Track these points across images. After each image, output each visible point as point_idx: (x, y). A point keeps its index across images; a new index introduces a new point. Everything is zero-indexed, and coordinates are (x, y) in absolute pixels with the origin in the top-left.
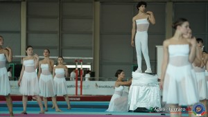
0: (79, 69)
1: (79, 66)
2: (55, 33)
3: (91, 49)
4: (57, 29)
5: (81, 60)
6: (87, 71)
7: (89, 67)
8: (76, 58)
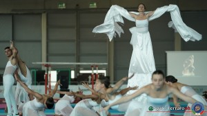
0: (95, 74)
1: (95, 72)
2: (73, 41)
3: (106, 55)
4: (75, 38)
5: (97, 66)
6: (101, 76)
7: (104, 72)
8: (92, 64)
